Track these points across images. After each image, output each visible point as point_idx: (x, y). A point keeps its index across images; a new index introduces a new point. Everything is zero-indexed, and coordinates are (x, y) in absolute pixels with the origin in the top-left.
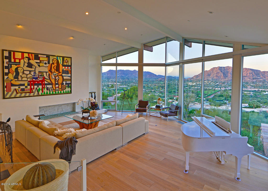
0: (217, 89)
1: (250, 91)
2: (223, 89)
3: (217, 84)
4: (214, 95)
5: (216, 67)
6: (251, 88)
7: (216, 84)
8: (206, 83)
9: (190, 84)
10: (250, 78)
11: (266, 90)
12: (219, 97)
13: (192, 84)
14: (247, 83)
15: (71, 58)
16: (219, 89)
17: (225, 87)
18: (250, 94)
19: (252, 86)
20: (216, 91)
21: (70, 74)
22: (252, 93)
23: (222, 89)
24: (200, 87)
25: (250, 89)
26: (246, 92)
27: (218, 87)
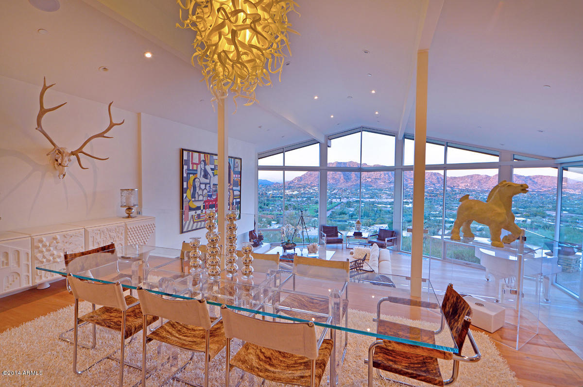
0: (335, 201)
1: (386, 203)
2: (344, 200)
3: (334, 192)
4: (332, 212)
5: (332, 162)
6: (387, 198)
7: (332, 193)
8: (316, 191)
9: (288, 193)
10: (385, 182)
11: (408, 201)
12: (340, 215)
13: (291, 193)
14: (381, 190)
15: (241, 159)
16: (339, 200)
17: (348, 198)
18: (386, 207)
19: (389, 195)
20: (333, 205)
21: (239, 187)
22: (389, 206)
23: (342, 200)
24: (306, 198)
25: (385, 200)
26: (380, 205)
27: (336, 198)
